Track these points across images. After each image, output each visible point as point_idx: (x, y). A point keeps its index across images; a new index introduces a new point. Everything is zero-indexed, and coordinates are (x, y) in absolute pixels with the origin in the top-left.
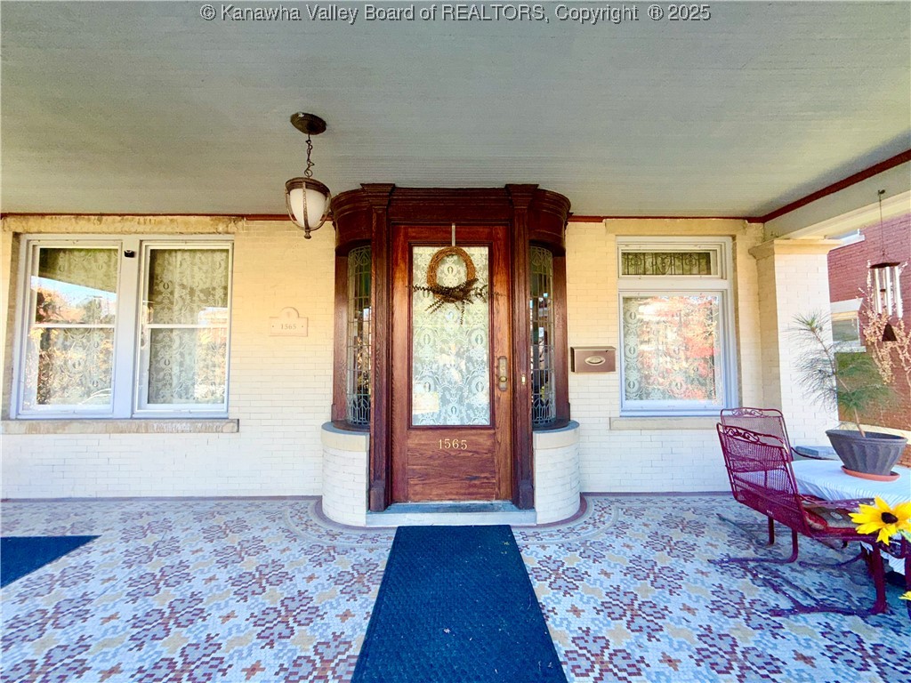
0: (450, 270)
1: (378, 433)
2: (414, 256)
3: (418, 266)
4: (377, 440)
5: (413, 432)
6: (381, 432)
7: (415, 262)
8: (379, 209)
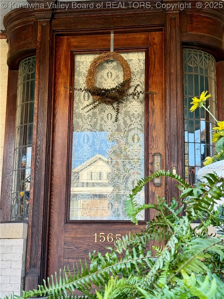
0: (110, 75)
1: (36, 223)
2: (77, 64)
3: (80, 73)
4: (35, 230)
5: (70, 226)
6: (38, 223)
7: (77, 69)
8: (44, 22)
